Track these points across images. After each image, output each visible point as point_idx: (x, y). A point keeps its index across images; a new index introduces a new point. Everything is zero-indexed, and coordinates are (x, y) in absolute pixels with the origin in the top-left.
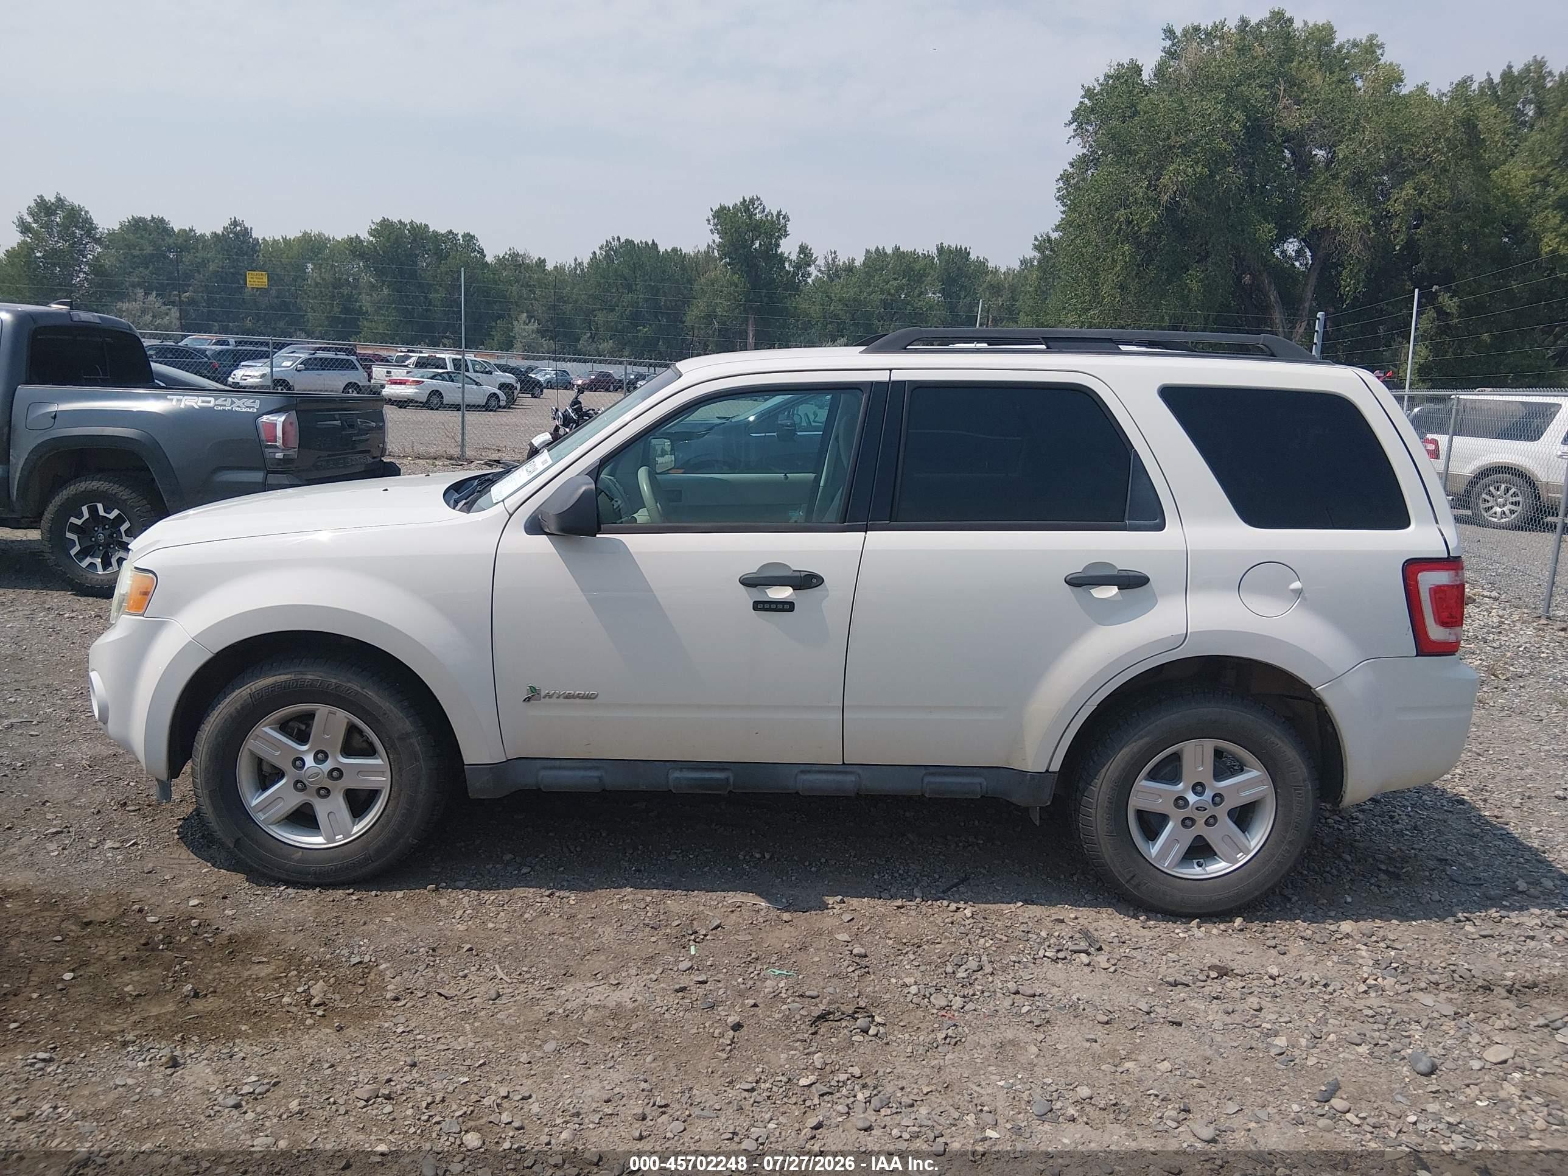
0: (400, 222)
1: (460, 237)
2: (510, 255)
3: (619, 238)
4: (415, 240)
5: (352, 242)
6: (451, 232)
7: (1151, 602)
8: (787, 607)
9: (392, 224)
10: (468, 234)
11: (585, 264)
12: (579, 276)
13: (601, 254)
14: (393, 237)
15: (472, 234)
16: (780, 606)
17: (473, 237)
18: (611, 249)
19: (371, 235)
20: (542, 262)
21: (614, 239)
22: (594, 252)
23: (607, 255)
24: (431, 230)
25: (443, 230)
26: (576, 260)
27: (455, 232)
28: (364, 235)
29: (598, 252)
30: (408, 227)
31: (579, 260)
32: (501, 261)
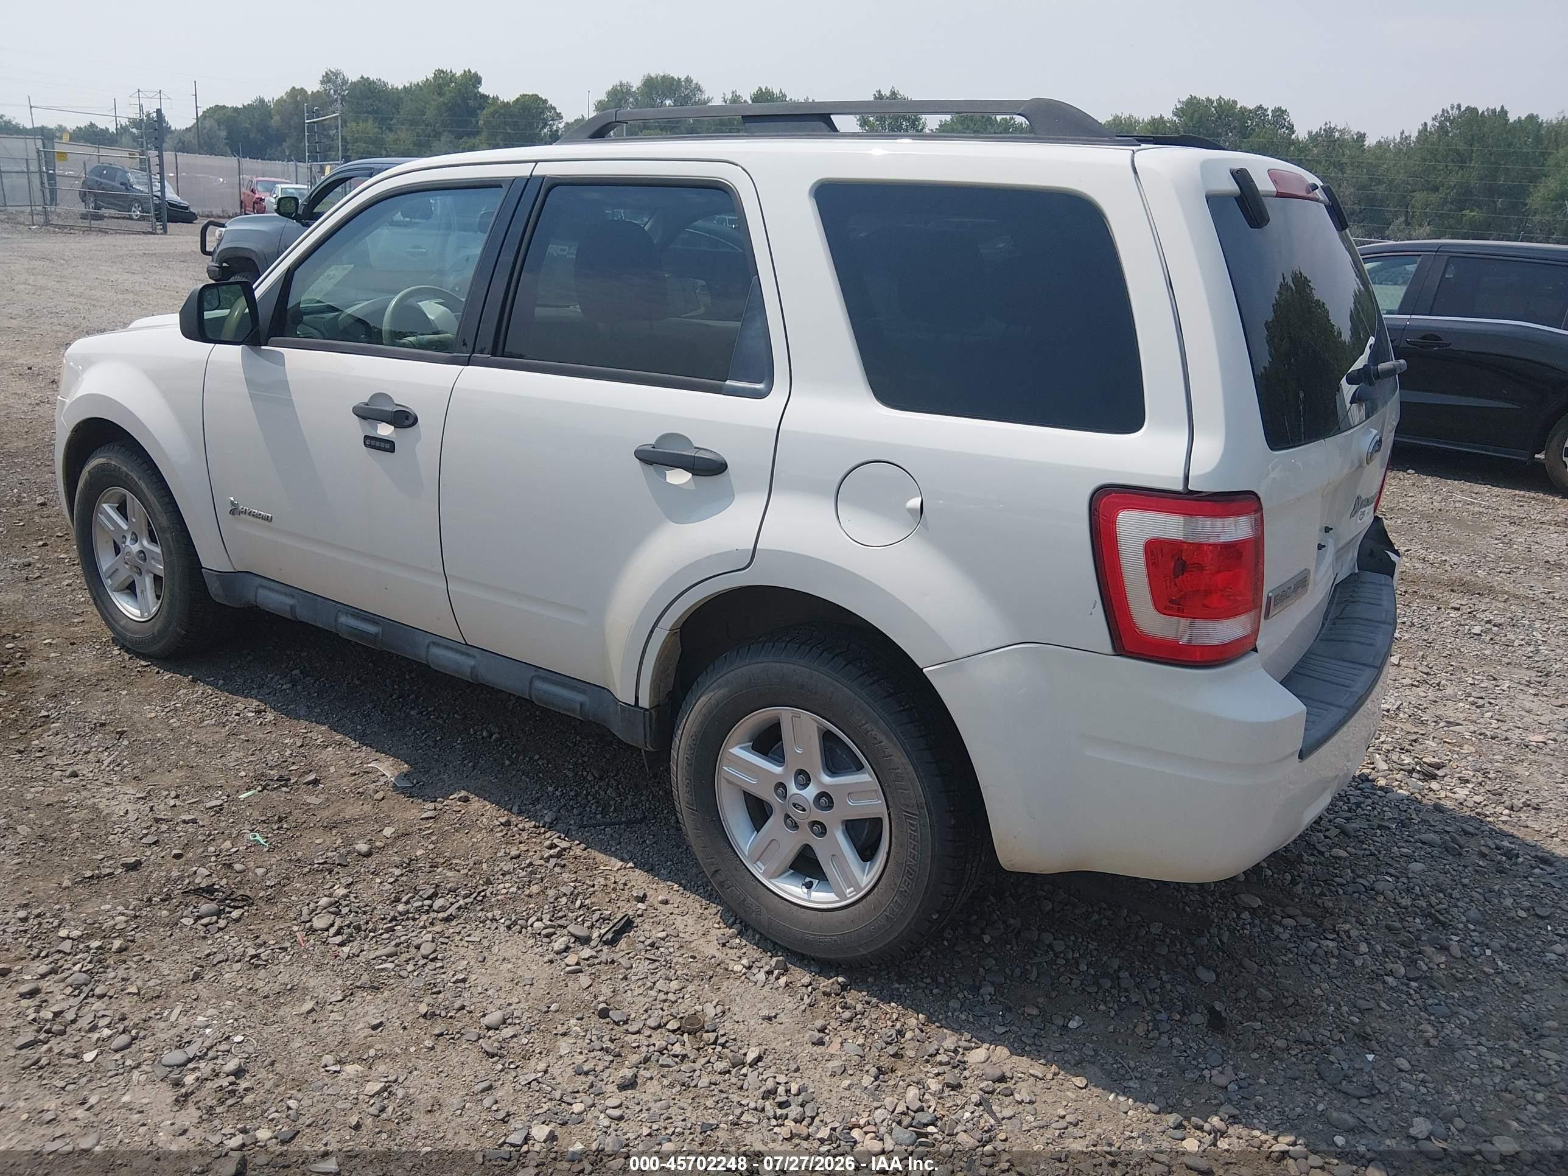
0: (1208, 99)
1: (1269, 112)
2: (1325, 130)
3: (1459, 106)
4: (1220, 117)
5: (1154, 124)
6: (1260, 107)
7: (728, 496)
8: (388, 446)
9: (1199, 102)
10: (1280, 109)
11: (1413, 138)
12: (1402, 150)
13: (1433, 126)
14: (1196, 116)
15: (1283, 108)
16: (382, 444)
17: (1284, 112)
18: (1447, 119)
19: (1175, 114)
20: (1362, 137)
21: (1452, 108)
22: (1425, 124)
23: (1442, 127)
24: (1238, 106)
25: (1251, 106)
26: (1402, 133)
27: (1265, 107)
28: (1168, 115)
29: (1430, 124)
30: (1215, 104)
31: (1407, 134)
32: (1314, 138)
